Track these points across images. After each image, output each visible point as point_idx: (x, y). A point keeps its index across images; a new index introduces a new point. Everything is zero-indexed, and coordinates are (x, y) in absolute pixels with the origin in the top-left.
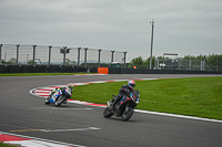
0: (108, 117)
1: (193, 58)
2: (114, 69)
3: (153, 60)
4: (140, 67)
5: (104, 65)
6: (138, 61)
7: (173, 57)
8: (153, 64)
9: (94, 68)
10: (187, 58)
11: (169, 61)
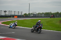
0: (32, 32)
1: (40, 13)
2: (19, 17)
3: (30, 14)
4: (26, 16)
5: (16, 15)
6: (25, 14)
7: (35, 13)
8: (30, 15)
9: (13, 16)
10: (39, 13)
11: (34, 14)
